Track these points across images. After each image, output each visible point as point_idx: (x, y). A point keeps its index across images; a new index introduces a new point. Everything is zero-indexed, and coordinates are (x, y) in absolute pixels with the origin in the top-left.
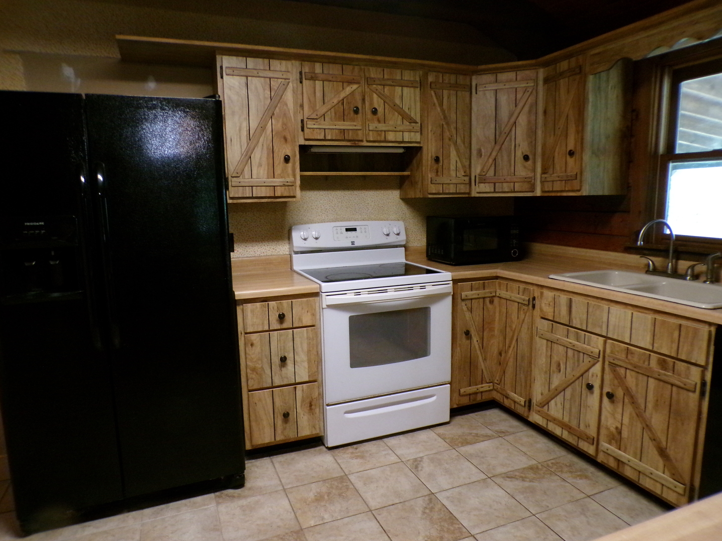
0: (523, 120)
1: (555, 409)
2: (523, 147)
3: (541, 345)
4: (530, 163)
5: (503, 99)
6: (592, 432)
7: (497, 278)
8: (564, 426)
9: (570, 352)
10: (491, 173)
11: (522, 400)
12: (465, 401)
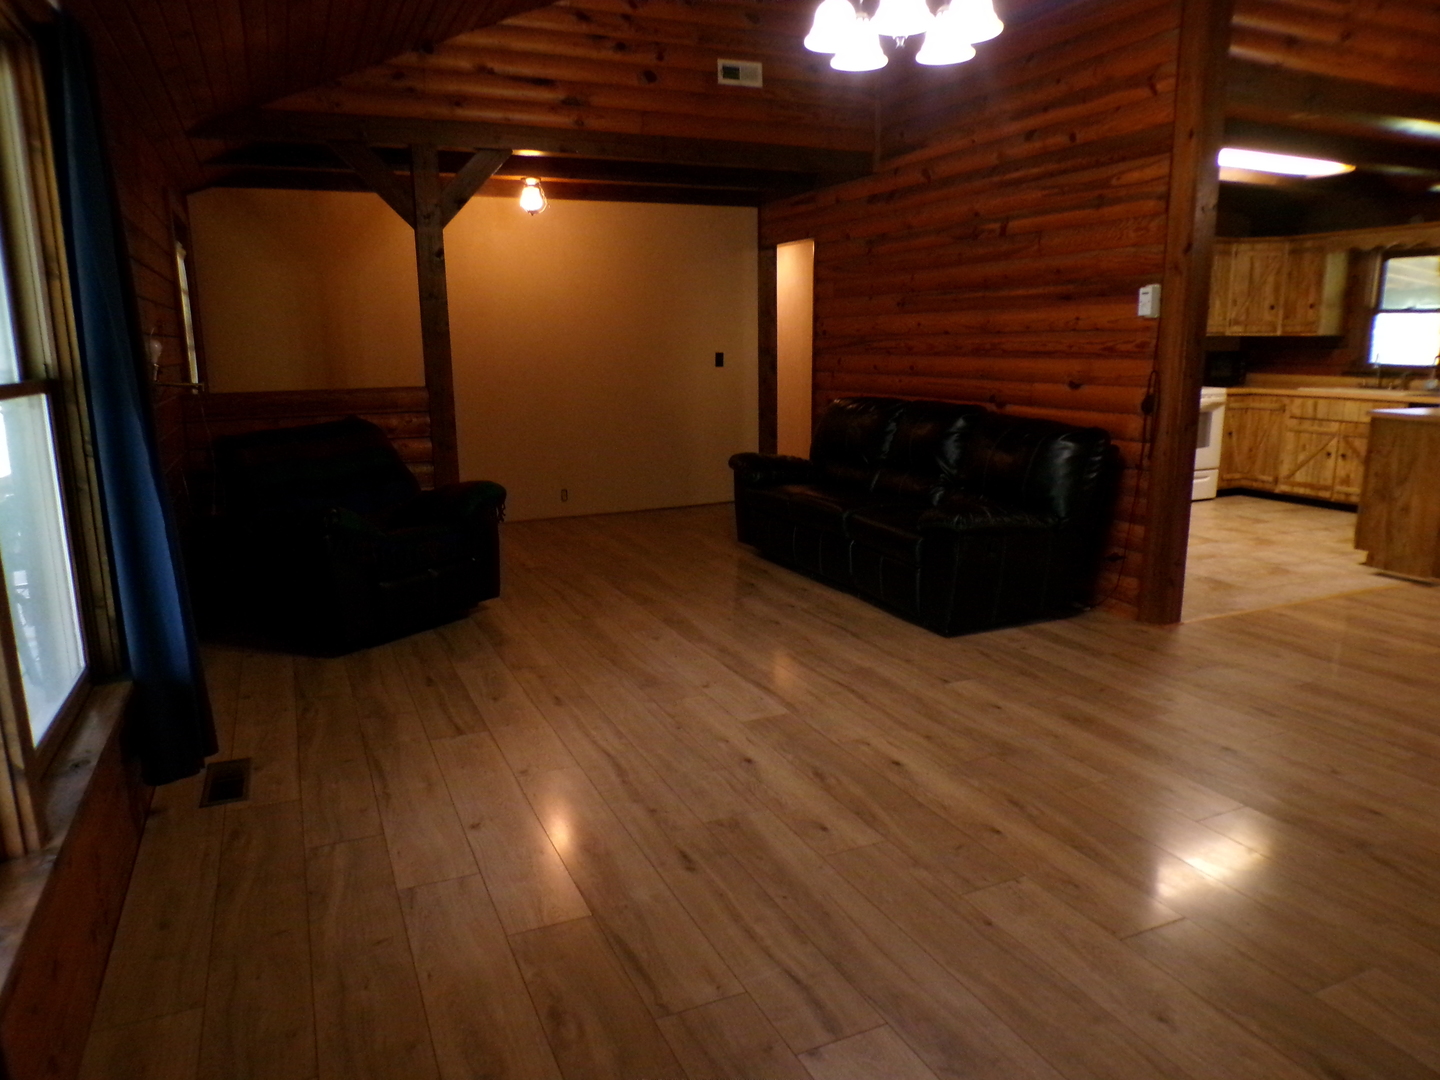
0: (1271, 279)
1: (1300, 477)
2: (1269, 300)
3: (1290, 436)
4: (1274, 311)
5: (1257, 264)
6: (1329, 482)
7: (1250, 394)
8: (1305, 485)
9: (1314, 436)
10: (1243, 318)
11: (1270, 479)
12: (1225, 485)
